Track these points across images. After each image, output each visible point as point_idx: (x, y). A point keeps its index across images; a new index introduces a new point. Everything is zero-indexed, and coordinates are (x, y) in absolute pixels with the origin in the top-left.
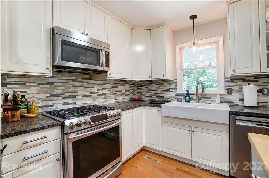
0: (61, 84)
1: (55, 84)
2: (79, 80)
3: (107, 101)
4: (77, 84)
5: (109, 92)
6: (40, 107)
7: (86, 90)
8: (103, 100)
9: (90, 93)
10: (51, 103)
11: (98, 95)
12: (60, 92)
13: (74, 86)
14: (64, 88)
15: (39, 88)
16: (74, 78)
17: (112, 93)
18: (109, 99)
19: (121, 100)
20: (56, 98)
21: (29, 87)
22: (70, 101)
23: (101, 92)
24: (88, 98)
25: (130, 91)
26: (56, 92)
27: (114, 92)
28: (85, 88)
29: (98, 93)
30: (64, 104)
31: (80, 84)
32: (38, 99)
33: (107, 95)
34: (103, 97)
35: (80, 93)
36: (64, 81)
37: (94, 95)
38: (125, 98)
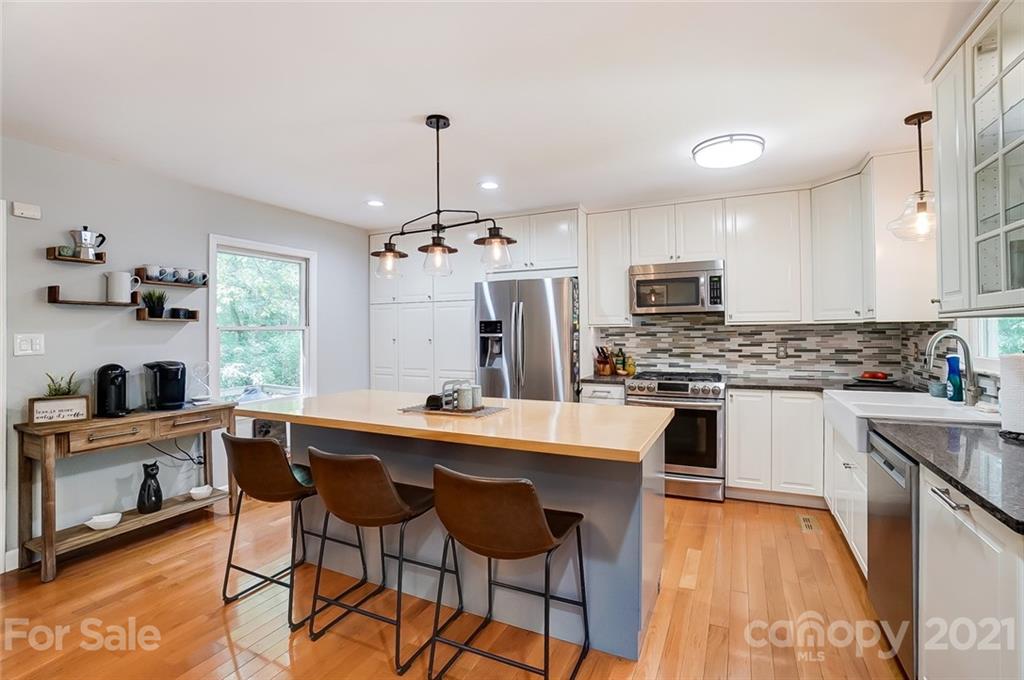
0: (666, 335)
1: (658, 335)
2: (696, 327)
3: (765, 372)
4: (693, 334)
5: (775, 351)
6: (639, 365)
7: (711, 344)
8: (754, 368)
9: (720, 351)
10: (653, 361)
11: (740, 356)
12: (666, 346)
13: (688, 337)
14: (670, 340)
15: (638, 340)
16: (688, 324)
17: (782, 354)
18: (773, 367)
19: (820, 374)
20: (659, 355)
21: (628, 340)
22: (681, 361)
23: (747, 351)
24: (717, 360)
25: (861, 351)
26: (660, 346)
27: (791, 352)
28: (709, 340)
29: (741, 351)
30: (671, 365)
31: (699, 333)
32: (638, 355)
33: (764, 356)
34: (754, 361)
35: (697, 349)
36: (670, 330)
37: (728, 355)
38: (838, 369)
